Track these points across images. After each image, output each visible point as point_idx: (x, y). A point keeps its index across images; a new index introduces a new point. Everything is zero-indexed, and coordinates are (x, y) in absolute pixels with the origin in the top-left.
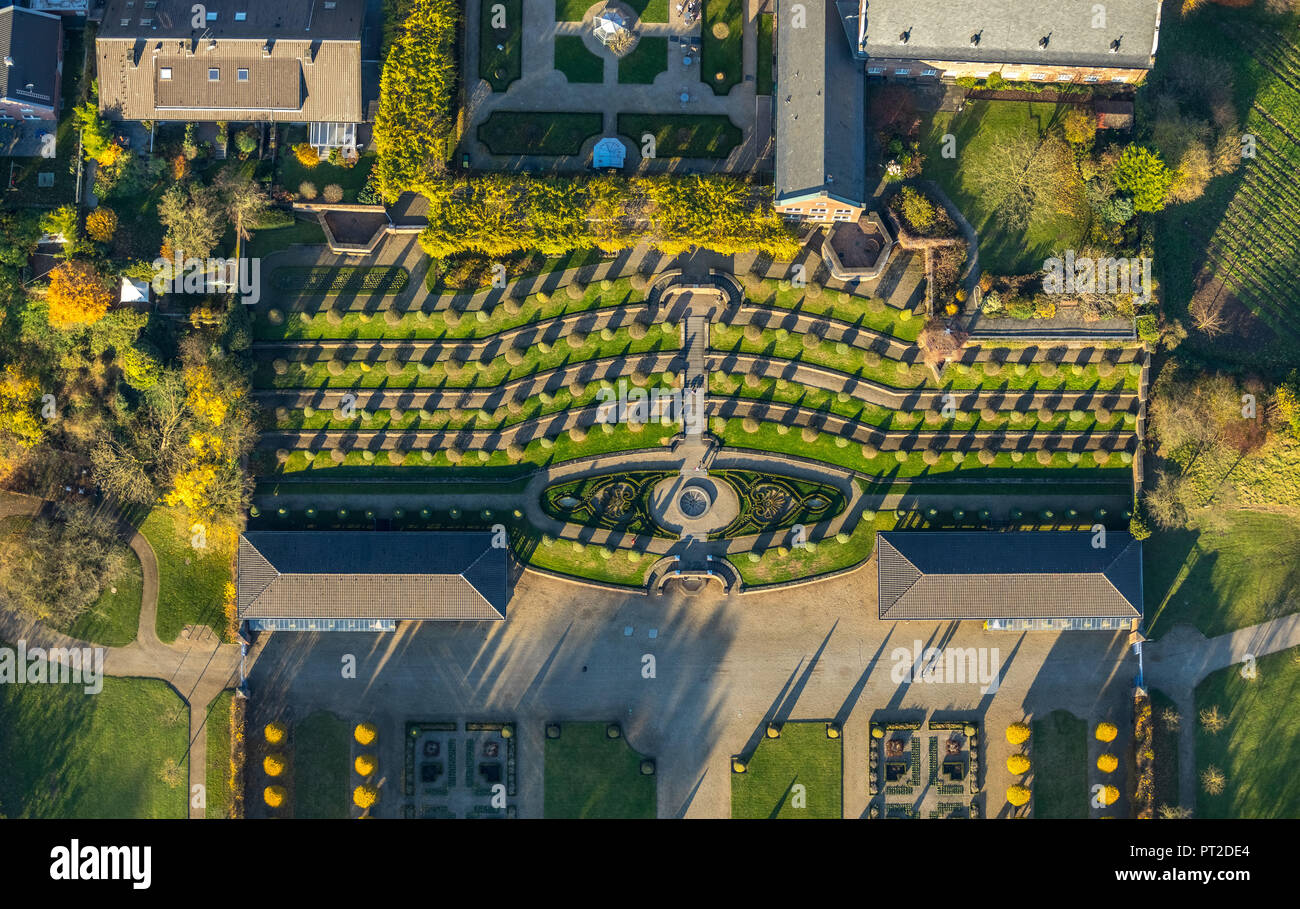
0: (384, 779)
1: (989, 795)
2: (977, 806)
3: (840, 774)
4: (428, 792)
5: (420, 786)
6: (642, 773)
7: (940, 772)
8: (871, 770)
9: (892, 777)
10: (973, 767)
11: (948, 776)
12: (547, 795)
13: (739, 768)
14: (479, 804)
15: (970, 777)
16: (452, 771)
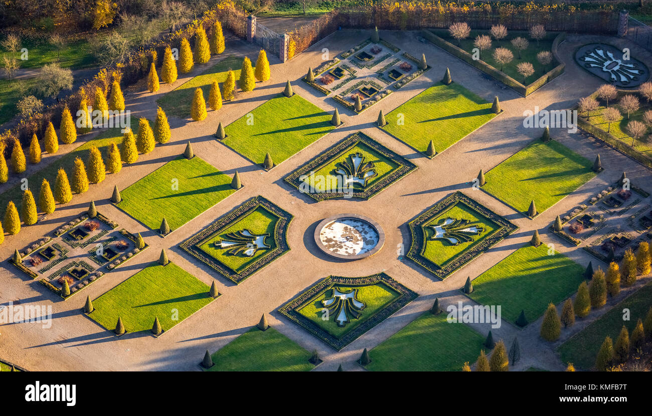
1: (44, 233)
2: (56, 233)
7: (56, 258)
8: (90, 282)
9: (83, 273)
11: (53, 254)
15: (44, 245)
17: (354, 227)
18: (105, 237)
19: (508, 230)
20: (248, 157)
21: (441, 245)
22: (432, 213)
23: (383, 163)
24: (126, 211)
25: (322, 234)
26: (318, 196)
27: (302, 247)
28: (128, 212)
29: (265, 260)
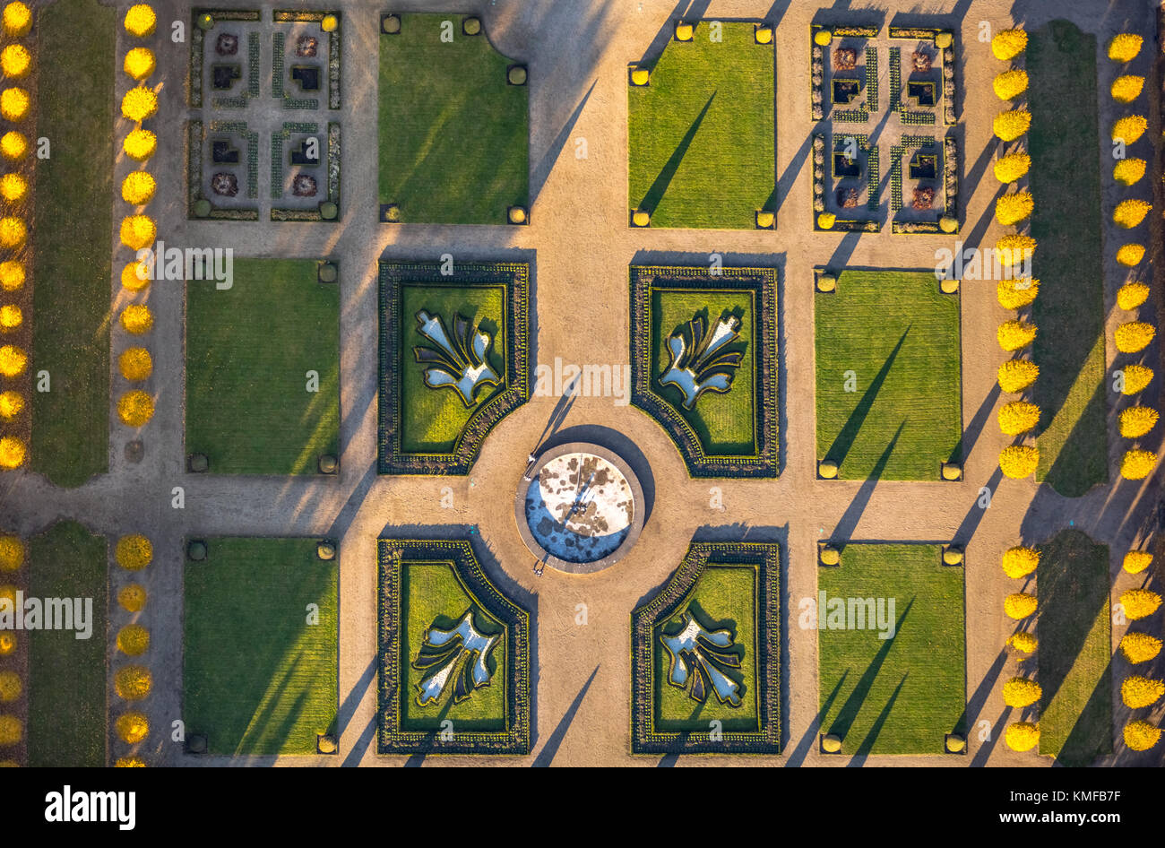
0: (161, 84)
1: (969, 127)
2: (954, 141)
3: (772, 92)
4: (221, 102)
5: (211, 95)
6: (509, 83)
7: (905, 94)
8: (814, 88)
9: (841, 97)
10: (948, 89)
11: (916, 99)
12: (382, 109)
13: (641, 78)
14: (288, 120)
15: (944, 103)
16: (254, 77)
17: (596, 540)
18: (886, 195)
19: (387, 735)
20: (872, 546)
21: (446, 613)
22: (520, 670)
23: (686, 716)
24: (914, 274)
25: (623, 482)
26: (701, 555)
27: (622, 427)
28: (909, 273)
29: (641, 350)
